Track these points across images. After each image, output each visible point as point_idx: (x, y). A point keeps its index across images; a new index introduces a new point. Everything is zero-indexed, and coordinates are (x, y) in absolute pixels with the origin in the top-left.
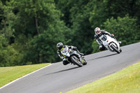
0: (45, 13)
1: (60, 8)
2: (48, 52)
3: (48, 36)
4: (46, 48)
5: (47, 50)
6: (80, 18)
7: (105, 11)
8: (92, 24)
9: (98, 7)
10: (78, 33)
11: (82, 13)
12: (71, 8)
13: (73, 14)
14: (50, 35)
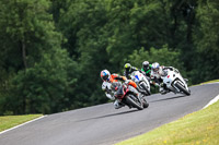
0: (37, 35)
1: (62, 30)
2: (40, 97)
3: (40, 73)
4: (38, 90)
5: (38, 93)
6: (92, 46)
7: (131, 38)
8: (111, 56)
9: (121, 31)
11: (97, 39)
12: (78, 30)
13: (81, 38)
14: (44, 71)
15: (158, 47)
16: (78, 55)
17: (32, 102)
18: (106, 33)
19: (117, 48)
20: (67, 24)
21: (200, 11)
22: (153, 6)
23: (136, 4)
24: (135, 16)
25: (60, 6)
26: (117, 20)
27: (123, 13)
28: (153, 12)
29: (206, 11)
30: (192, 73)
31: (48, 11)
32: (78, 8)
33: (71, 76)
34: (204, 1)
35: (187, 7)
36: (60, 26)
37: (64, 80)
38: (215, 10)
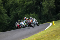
15: (32, 13)
18: (18, 10)
19: (21, 14)
20: (7, 7)
21: (43, 3)
23: (26, 2)
24: (26, 5)
25: (5, 2)
26: (21, 6)
27: (22, 4)
28: (30, 4)
29: (45, 4)
30: (41, 20)
33: (8, 21)
34: (44, 1)
35: (40, 2)
37: (6, 22)
38: (47, 3)
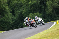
0: (4, 9)
2: (4, 26)
3: (4, 20)
4: (4, 24)
5: (4, 25)
6: (18, 12)
7: (29, 10)
8: (24, 15)
9: (26, 8)
10: (18, 19)
11: (20, 10)
12: (15, 8)
13: (16, 10)
14: (5, 19)
15: (36, 12)
16: (15, 15)
17: (2, 28)
18: (22, 9)
19: (25, 13)
20: (11, 7)
21: (47, 3)
22: (35, 2)
23: (30, 1)
24: (30, 4)
25: (10, 2)
26: (25, 5)
27: (27, 4)
28: (35, 3)
29: (49, 3)
30: (45, 19)
31: (6, 3)
32: (15, 2)
33: (13, 20)
34: (48, 0)
35: (44, 2)
36: (10, 7)
37: (11, 21)
38: (51, 3)
